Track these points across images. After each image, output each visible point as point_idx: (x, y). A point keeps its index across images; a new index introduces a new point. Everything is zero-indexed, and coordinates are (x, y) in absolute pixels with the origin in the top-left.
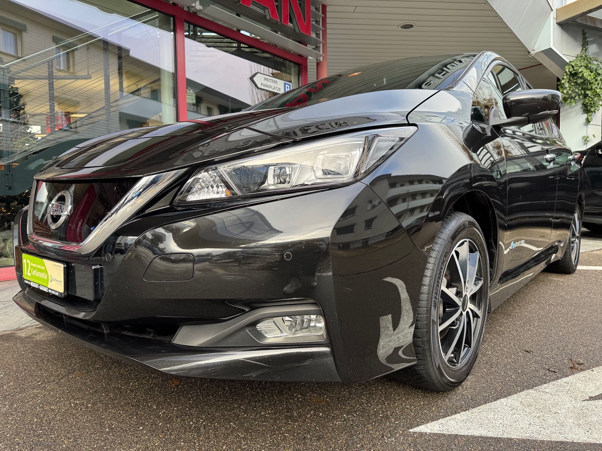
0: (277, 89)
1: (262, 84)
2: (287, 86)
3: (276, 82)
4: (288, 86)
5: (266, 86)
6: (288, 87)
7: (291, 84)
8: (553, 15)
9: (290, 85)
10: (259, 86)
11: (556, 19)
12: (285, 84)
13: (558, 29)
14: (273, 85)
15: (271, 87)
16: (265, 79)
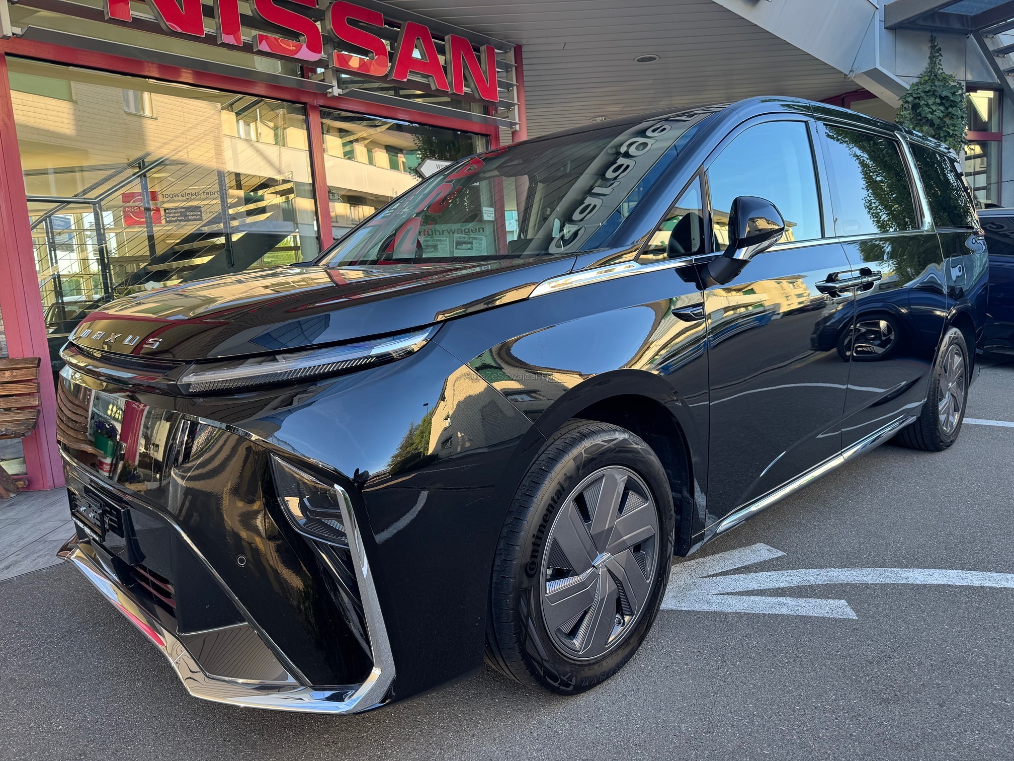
8: (879, 16)
11: (884, 21)
13: (889, 36)
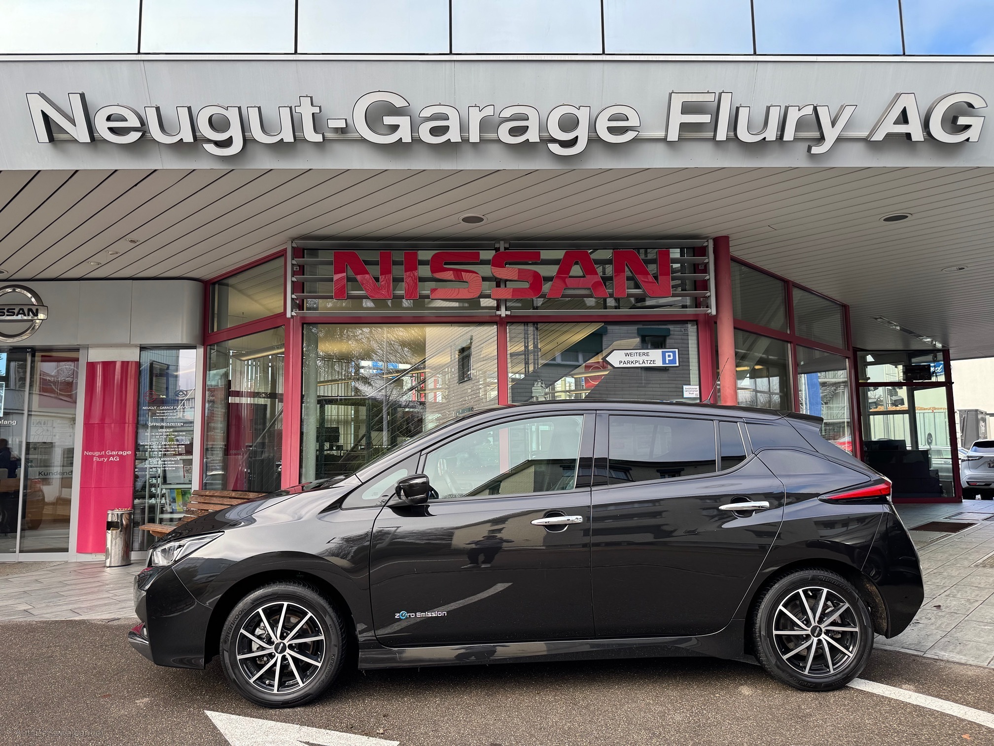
0: (649, 362)
1: (620, 362)
2: (667, 354)
3: (647, 354)
4: (671, 354)
5: (628, 362)
6: (669, 356)
7: (677, 350)
9: (674, 353)
10: (617, 365)
12: (664, 354)
14: (641, 359)
15: (636, 362)
16: (626, 355)
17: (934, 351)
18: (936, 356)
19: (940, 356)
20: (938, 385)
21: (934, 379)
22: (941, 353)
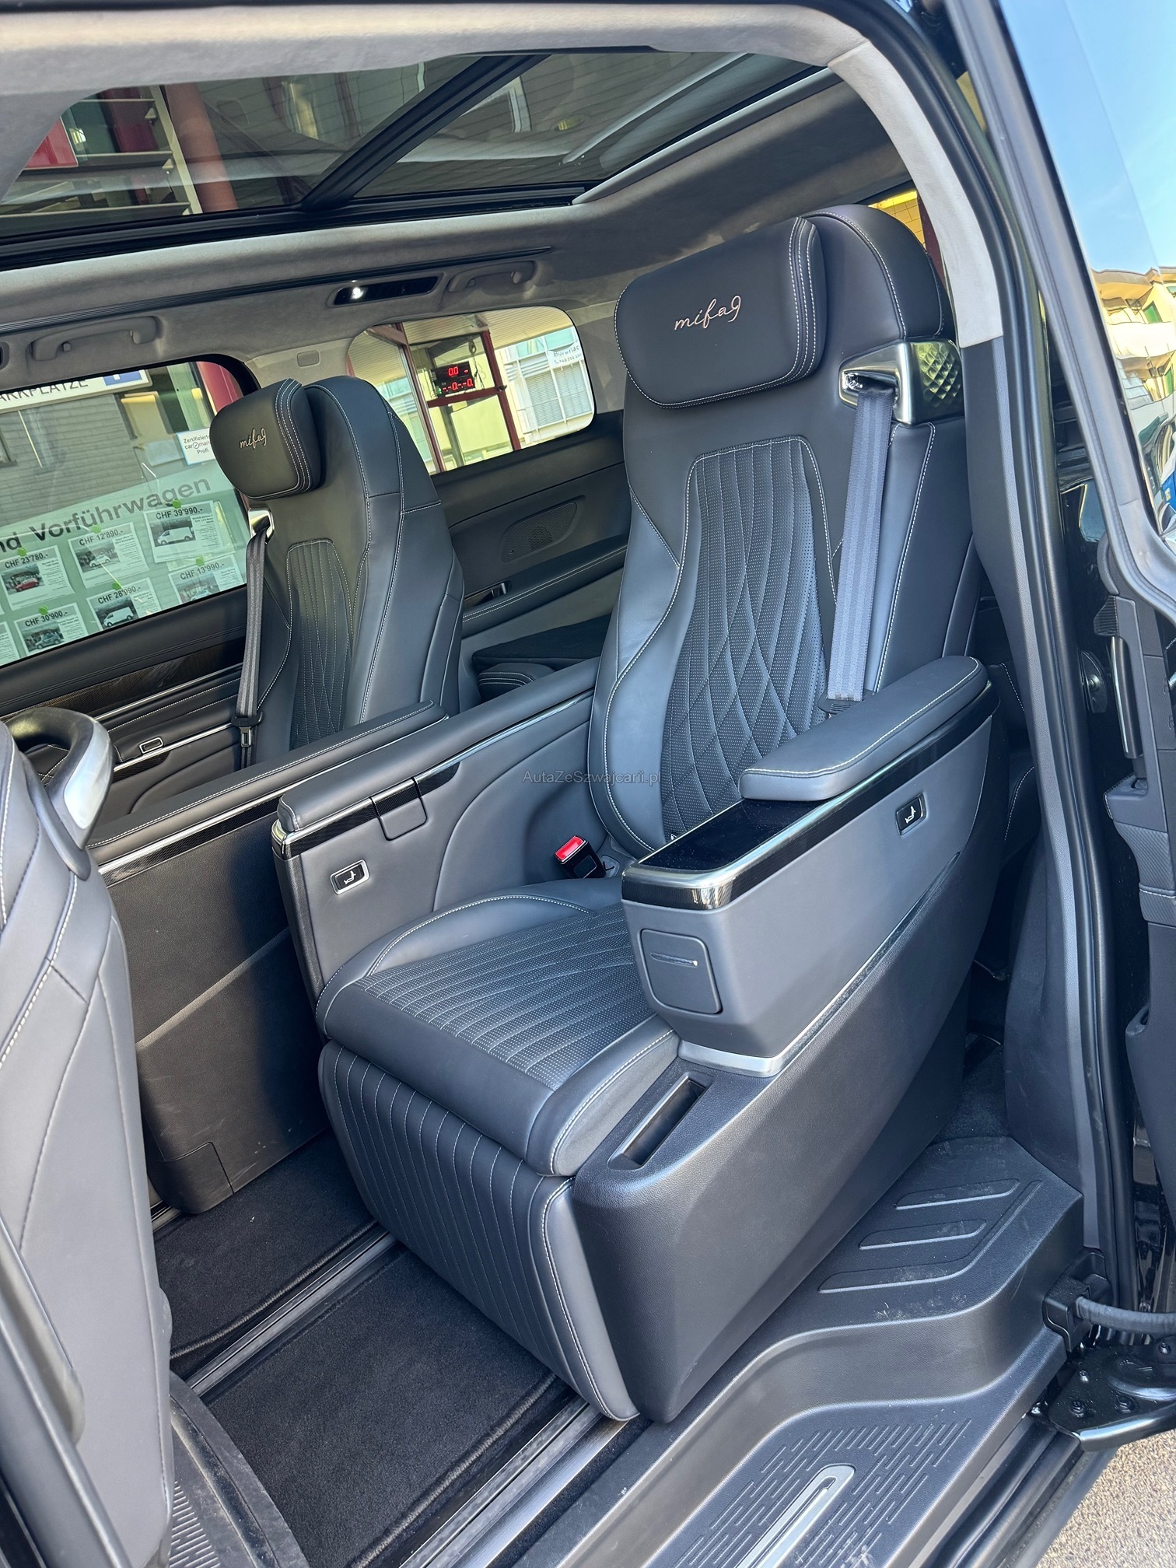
17: (467, 338)
18: (472, 346)
19: (478, 341)
20: (484, 394)
21: (478, 387)
22: (480, 338)
